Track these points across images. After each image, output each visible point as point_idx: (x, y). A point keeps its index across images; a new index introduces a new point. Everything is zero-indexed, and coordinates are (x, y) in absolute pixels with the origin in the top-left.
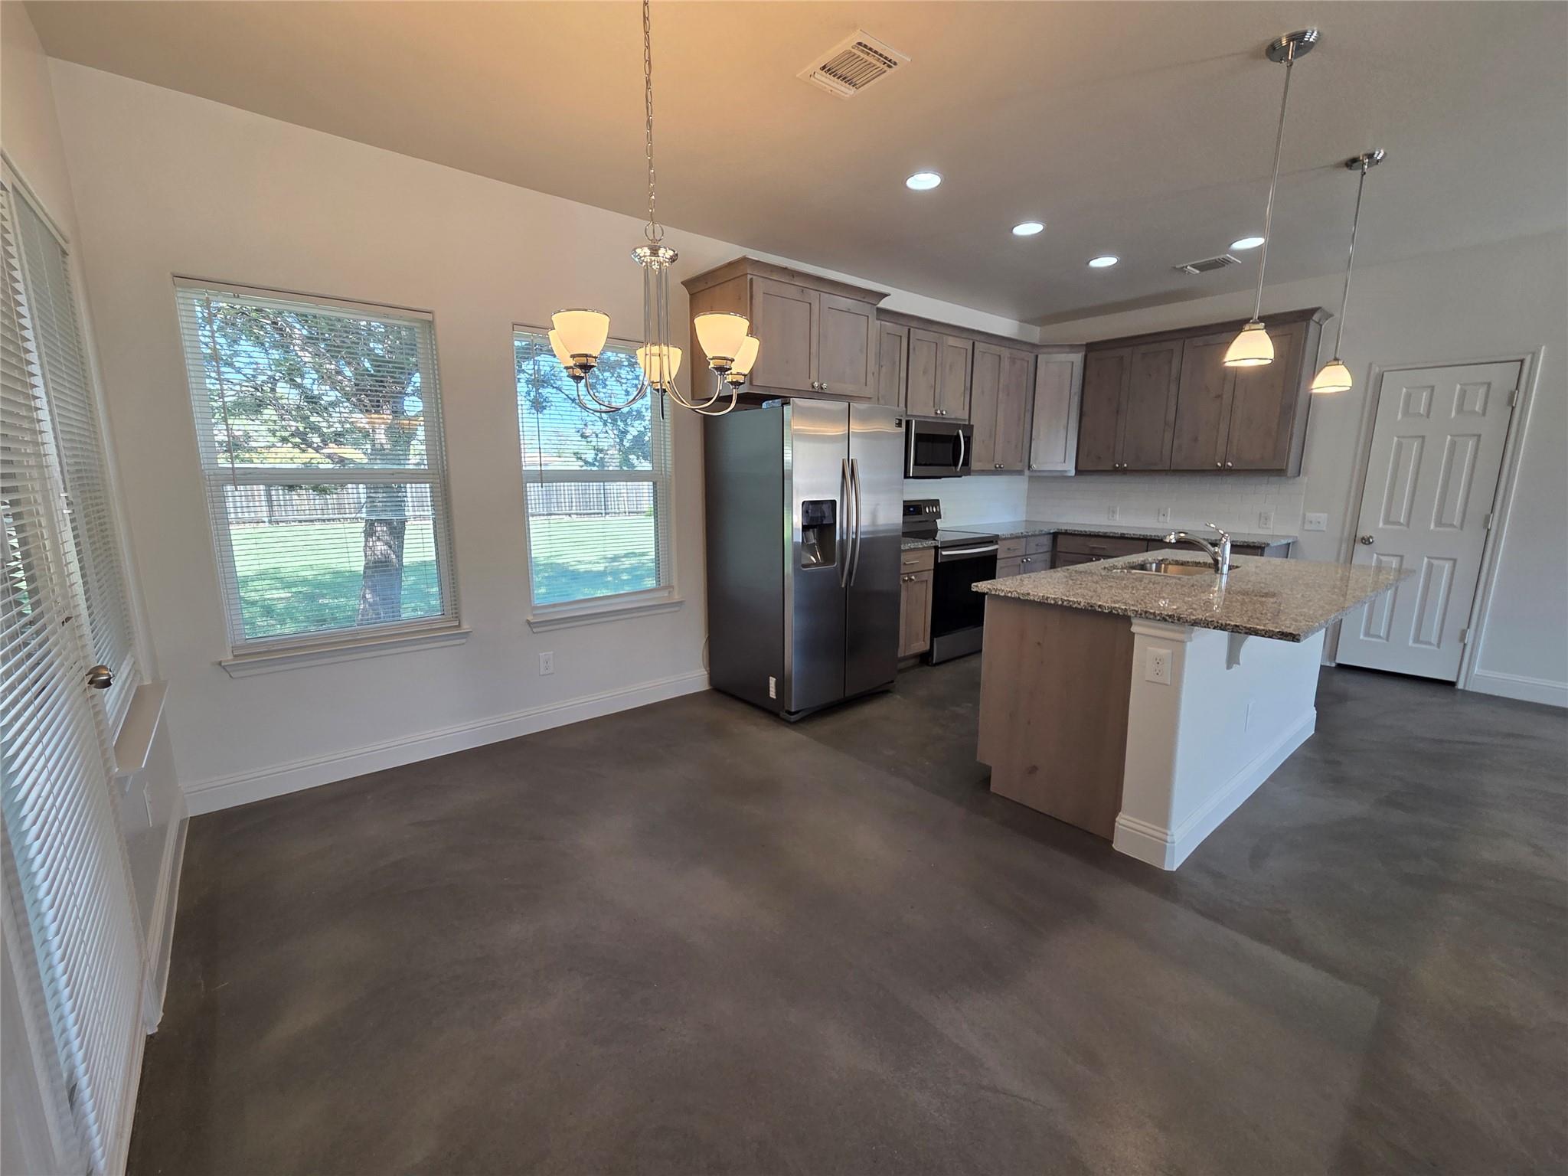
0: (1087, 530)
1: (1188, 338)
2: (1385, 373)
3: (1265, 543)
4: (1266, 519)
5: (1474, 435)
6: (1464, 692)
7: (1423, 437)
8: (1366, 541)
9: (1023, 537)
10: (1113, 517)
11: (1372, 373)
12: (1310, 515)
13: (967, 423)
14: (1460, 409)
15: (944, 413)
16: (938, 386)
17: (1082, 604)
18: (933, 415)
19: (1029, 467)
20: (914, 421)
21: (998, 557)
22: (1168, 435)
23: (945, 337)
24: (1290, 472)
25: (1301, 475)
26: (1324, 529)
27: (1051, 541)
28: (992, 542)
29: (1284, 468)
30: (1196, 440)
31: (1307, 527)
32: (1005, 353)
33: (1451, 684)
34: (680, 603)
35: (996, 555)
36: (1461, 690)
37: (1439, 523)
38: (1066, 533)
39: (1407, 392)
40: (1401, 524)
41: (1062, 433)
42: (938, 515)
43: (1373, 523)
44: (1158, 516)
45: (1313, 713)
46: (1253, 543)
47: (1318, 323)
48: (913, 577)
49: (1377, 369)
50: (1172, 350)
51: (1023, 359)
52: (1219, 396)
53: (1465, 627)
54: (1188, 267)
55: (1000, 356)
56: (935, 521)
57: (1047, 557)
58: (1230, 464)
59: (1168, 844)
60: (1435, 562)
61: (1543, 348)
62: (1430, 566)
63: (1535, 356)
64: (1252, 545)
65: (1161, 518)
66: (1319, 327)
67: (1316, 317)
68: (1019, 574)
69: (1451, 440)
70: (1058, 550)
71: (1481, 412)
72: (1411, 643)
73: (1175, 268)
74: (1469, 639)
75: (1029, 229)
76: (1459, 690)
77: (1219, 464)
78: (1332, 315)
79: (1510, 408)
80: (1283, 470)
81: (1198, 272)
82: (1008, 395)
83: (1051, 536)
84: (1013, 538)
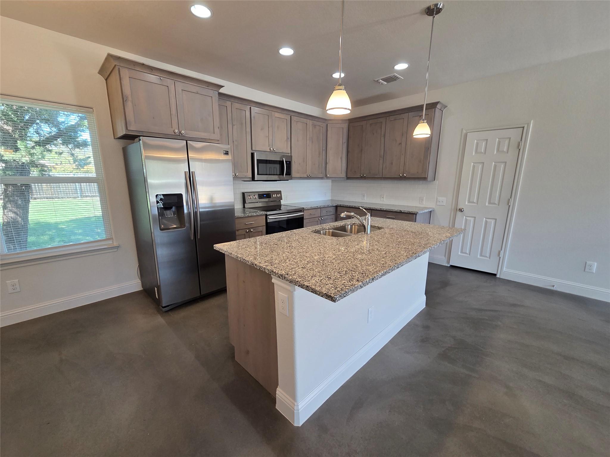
0: (348, 205)
1: (388, 116)
2: (468, 133)
3: (416, 212)
4: (422, 200)
5: (504, 162)
6: (499, 278)
7: (483, 163)
8: (461, 210)
9: (318, 208)
10: (364, 198)
11: (463, 133)
12: (440, 199)
13: (290, 155)
14: (498, 150)
15: (275, 149)
16: (271, 138)
17: (249, 262)
18: (269, 150)
19: (326, 176)
20: (255, 153)
21: (304, 218)
22: (381, 161)
23: (273, 112)
24: (429, 179)
25: (435, 180)
26: (445, 205)
27: (335, 210)
28: (301, 211)
29: (426, 177)
30: (392, 163)
31: (438, 204)
32: (310, 122)
33: (495, 275)
34: (118, 247)
35: (303, 217)
36: (498, 278)
37: (490, 203)
38: (340, 206)
39: (477, 142)
40: (475, 203)
41: (340, 160)
42: (281, 198)
43: (464, 203)
44: (381, 198)
45: (423, 298)
46: (412, 212)
47: (440, 110)
48: (252, 230)
49: (465, 132)
50: (382, 122)
51: (319, 126)
52: (400, 144)
53: (500, 250)
54: (380, 80)
55: (307, 123)
56: (280, 201)
57: (333, 217)
58: (405, 175)
59: (295, 411)
60: (488, 220)
61: (532, 121)
62: (486, 222)
63: (528, 125)
64: (411, 213)
65: (382, 199)
66: (441, 111)
67: (439, 106)
68: (318, 225)
69: (495, 164)
70: (338, 214)
71: (506, 152)
72: (479, 257)
73: (374, 80)
74: (501, 256)
75: (286, 51)
76: (497, 277)
77: (401, 175)
78: (446, 107)
79: (519, 149)
80: (426, 178)
81: (386, 83)
82: (312, 142)
83: (335, 207)
84: (313, 209)
